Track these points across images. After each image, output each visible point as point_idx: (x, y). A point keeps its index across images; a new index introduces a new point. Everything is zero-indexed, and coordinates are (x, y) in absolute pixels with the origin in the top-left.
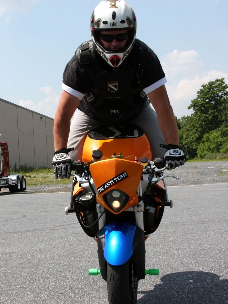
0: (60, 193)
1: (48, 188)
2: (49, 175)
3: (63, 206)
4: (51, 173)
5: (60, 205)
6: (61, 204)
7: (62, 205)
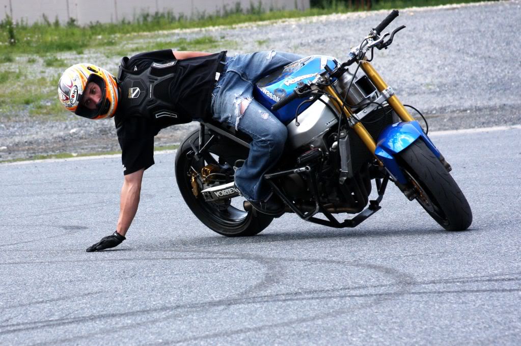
0: (75, 159)
1: (13, 135)
2: (13, 67)
3: (82, 232)
4: (24, 52)
5: (65, 228)
6: (75, 222)
7: (78, 228)
